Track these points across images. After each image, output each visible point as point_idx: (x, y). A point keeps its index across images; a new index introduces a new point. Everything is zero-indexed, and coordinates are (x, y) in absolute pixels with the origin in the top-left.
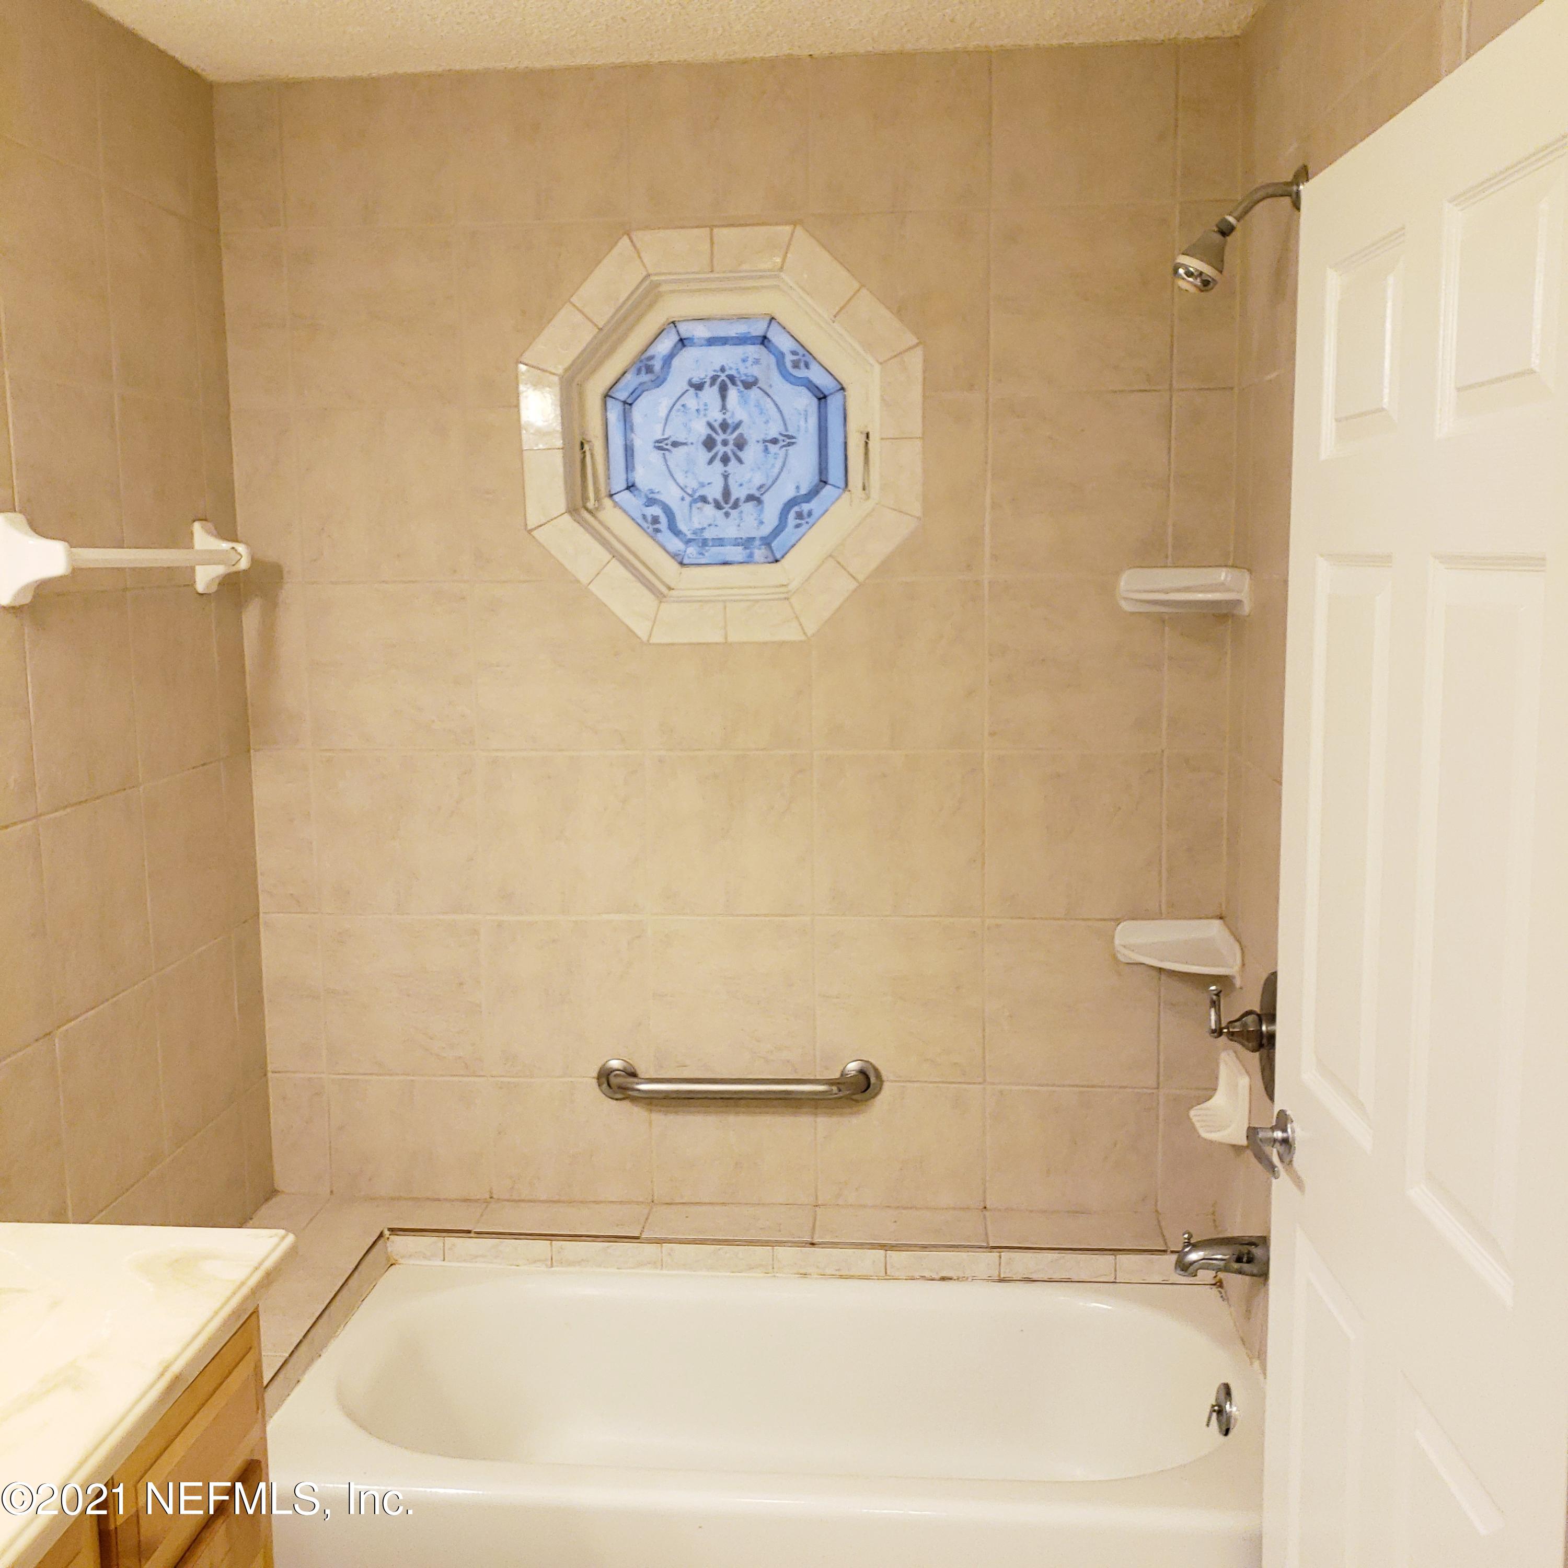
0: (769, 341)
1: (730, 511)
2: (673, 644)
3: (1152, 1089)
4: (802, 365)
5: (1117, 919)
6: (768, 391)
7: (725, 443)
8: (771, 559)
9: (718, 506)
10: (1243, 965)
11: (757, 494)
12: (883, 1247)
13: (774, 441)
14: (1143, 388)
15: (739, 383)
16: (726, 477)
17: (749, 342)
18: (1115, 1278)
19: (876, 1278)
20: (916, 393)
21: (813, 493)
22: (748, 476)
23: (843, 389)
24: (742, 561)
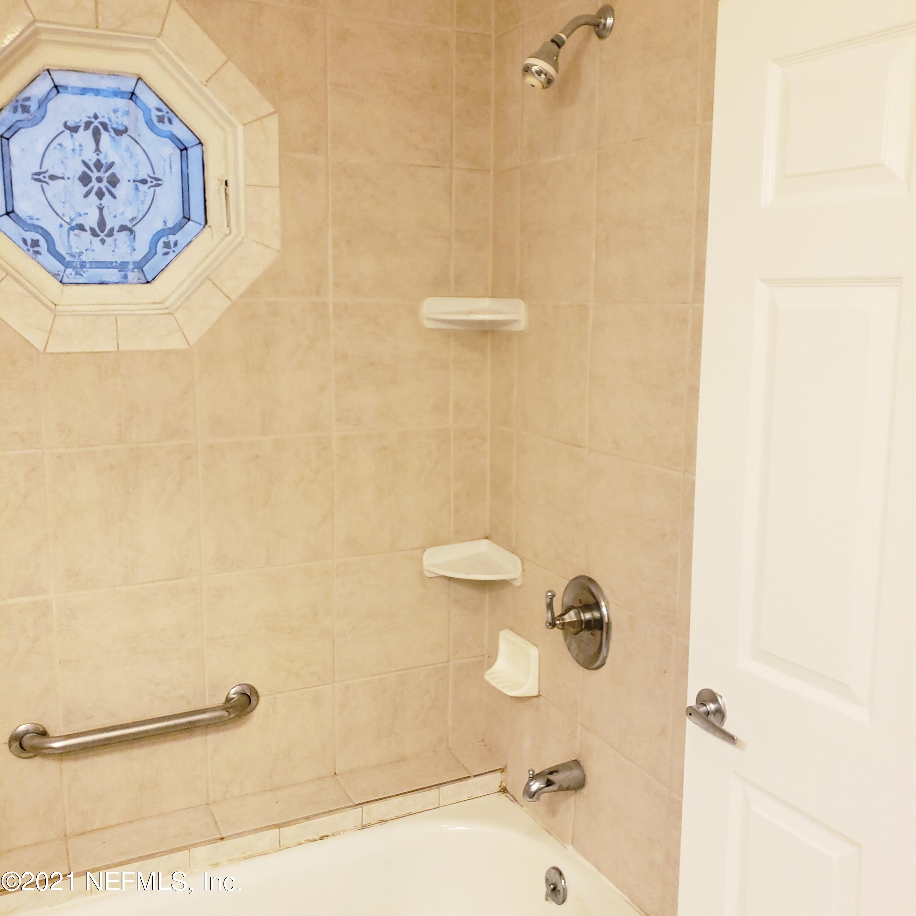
0: (137, 97)
1: (105, 238)
2: (68, 353)
3: (445, 663)
4: (166, 120)
5: (423, 548)
6: (137, 139)
7: (99, 180)
8: (144, 280)
9: (94, 233)
10: (523, 570)
11: (130, 225)
12: (278, 826)
13: (144, 182)
14: (433, 165)
15: (110, 129)
16: (101, 209)
17: (119, 96)
18: (439, 804)
19: (272, 851)
20: (274, 152)
21: (178, 227)
22: (121, 210)
23: (200, 143)
24: (116, 281)
